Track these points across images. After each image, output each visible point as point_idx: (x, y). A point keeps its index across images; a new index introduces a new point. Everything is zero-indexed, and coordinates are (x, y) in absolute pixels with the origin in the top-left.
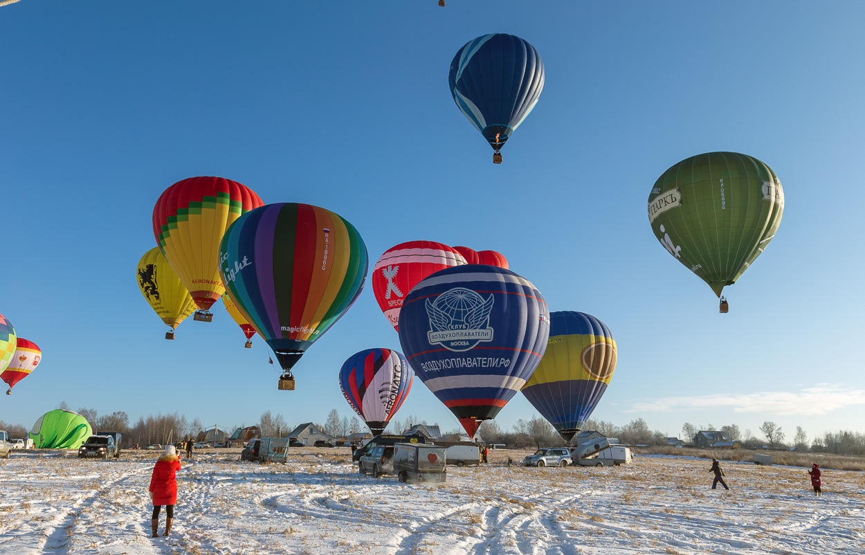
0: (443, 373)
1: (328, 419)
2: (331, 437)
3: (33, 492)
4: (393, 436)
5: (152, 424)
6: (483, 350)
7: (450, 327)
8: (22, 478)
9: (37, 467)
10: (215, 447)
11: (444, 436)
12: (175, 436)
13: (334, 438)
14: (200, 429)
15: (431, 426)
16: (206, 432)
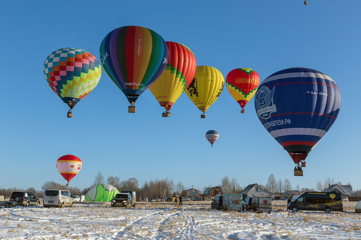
1: (268, 181)
2: (271, 194)
3: (88, 228)
4: (317, 192)
5: (153, 186)
8: (81, 219)
9: (89, 212)
10: (194, 200)
12: (167, 193)
13: (273, 194)
14: (183, 188)
15: (345, 186)
16: (187, 191)
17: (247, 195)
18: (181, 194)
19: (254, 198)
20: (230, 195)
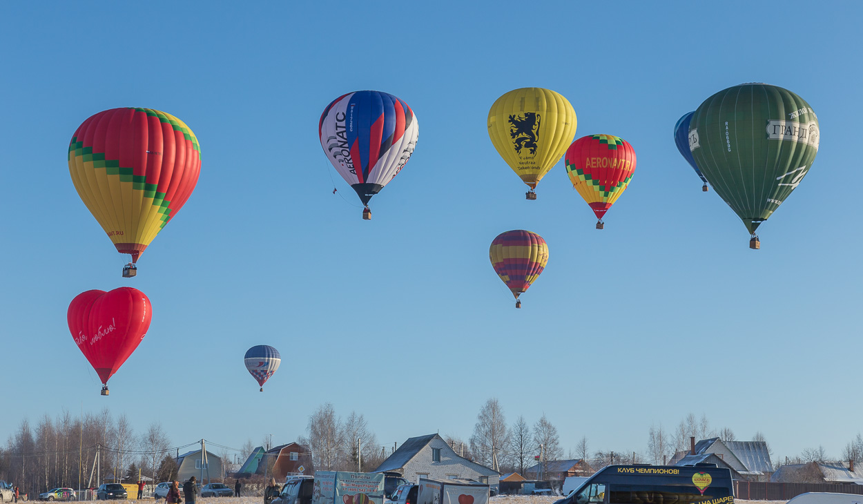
1: (478, 428)
2: (487, 471)
4: (647, 467)
5: (52, 439)
11: (780, 468)
12: (106, 468)
13: (495, 471)
14: (164, 451)
15: (747, 444)
16: (180, 459)
17: (400, 475)
18: (158, 472)
19: (425, 488)
20: (341, 475)
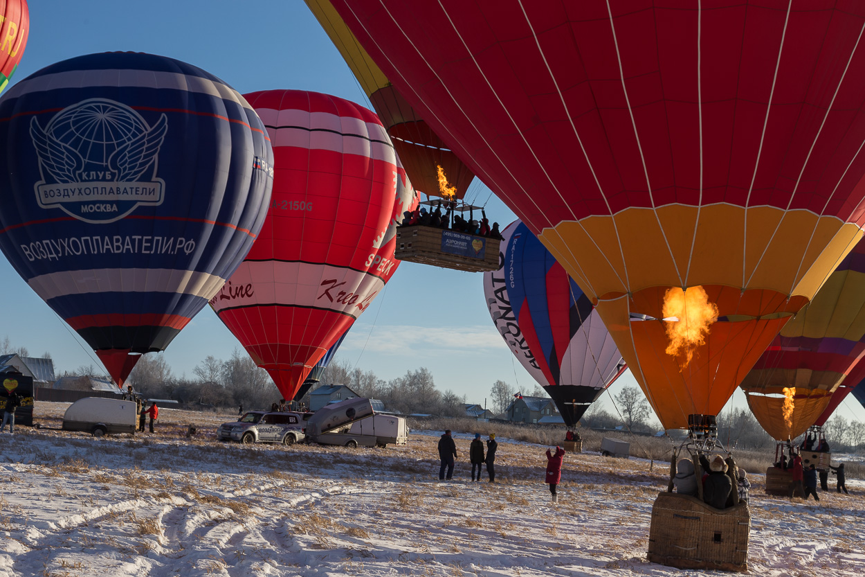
0: (67, 263)
6: (145, 220)
7: (80, 175)
11: (61, 379)
15: (38, 359)
